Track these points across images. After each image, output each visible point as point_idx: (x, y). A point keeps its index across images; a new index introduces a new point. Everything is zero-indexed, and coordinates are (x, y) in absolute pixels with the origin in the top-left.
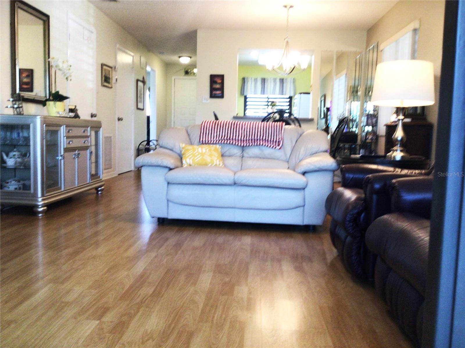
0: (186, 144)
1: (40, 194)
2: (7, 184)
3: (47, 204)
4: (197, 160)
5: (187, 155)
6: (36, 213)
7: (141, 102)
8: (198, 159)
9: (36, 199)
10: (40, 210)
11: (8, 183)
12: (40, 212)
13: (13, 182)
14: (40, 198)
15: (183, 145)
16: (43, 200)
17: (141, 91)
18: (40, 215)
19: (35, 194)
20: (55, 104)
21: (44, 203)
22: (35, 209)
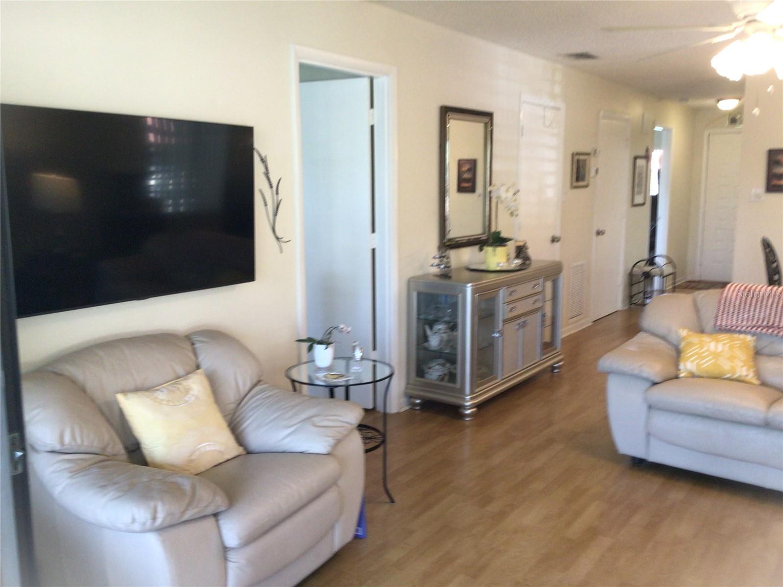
0: (690, 330)
1: (468, 389)
2: (430, 370)
3: (476, 405)
4: (704, 366)
5: (689, 353)
6: (462, 416)
7: (639, 193)
8: (707, 365)
9: (462, 396)
10: (468, 412)
11: (430, 368)
12: (468, 415)
13: (437, 367)
14: (469, 395)
15: (684, 333)
16: (472, 399)
17: (640, 174)
18: (468, 419)
19: (462, 390)
20: (494, 251)
21: (474, 404)
22: (461, 410)
